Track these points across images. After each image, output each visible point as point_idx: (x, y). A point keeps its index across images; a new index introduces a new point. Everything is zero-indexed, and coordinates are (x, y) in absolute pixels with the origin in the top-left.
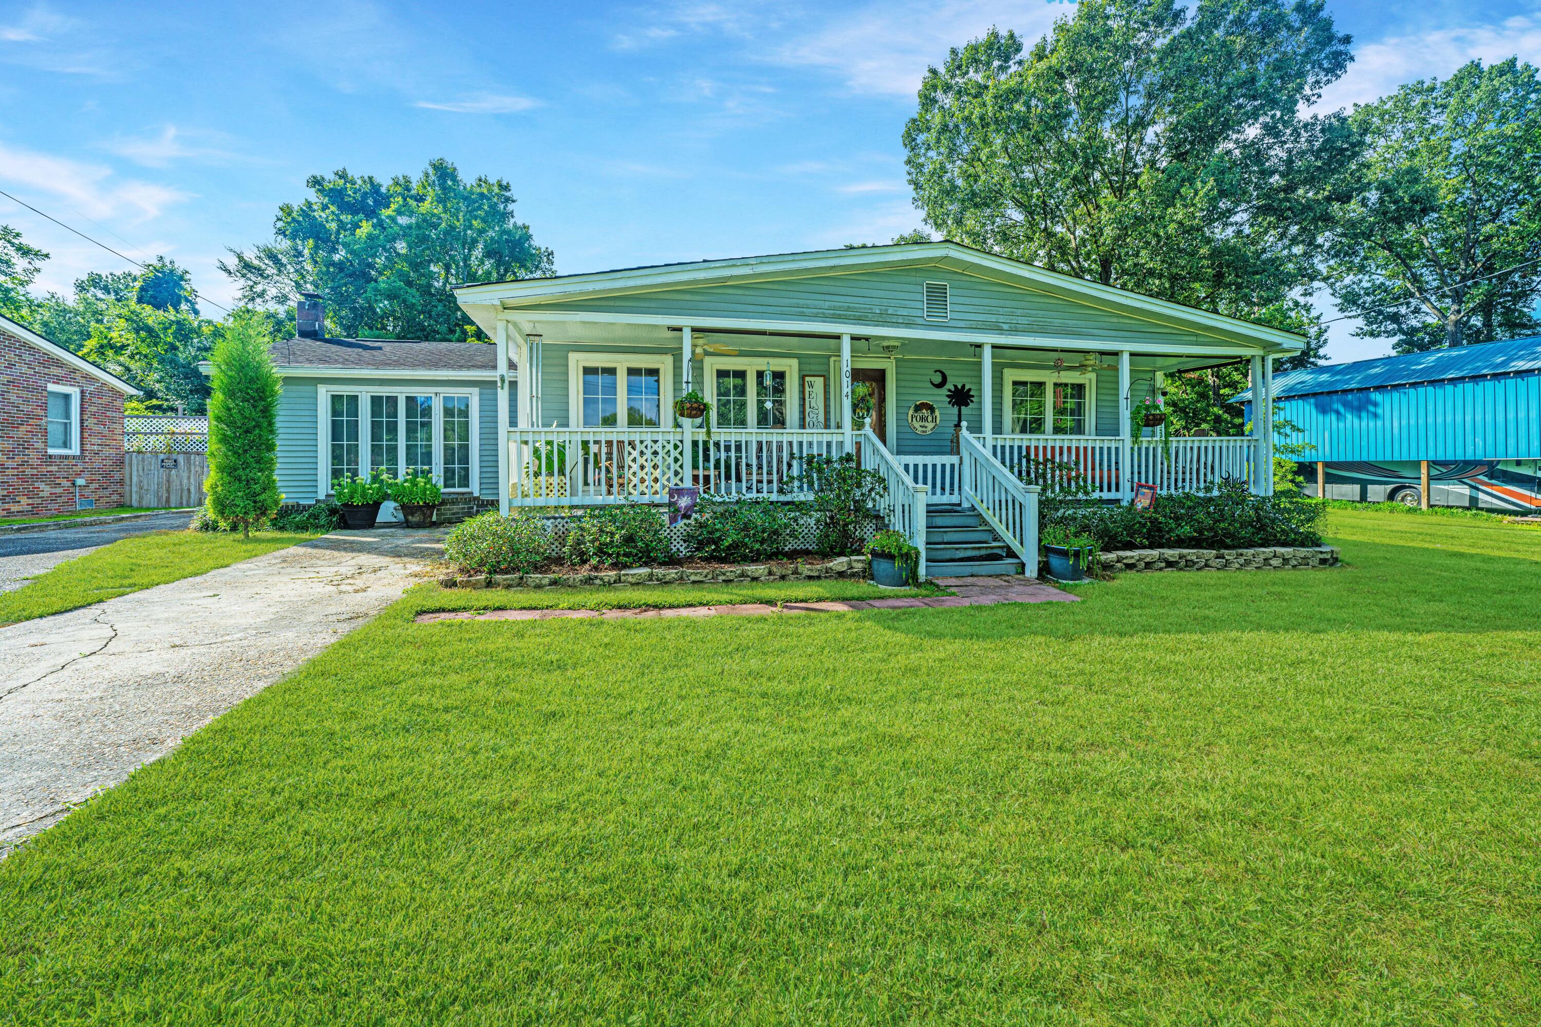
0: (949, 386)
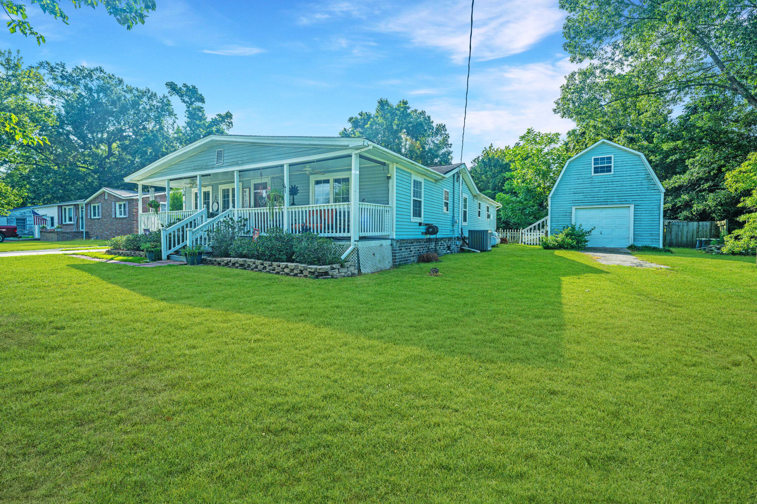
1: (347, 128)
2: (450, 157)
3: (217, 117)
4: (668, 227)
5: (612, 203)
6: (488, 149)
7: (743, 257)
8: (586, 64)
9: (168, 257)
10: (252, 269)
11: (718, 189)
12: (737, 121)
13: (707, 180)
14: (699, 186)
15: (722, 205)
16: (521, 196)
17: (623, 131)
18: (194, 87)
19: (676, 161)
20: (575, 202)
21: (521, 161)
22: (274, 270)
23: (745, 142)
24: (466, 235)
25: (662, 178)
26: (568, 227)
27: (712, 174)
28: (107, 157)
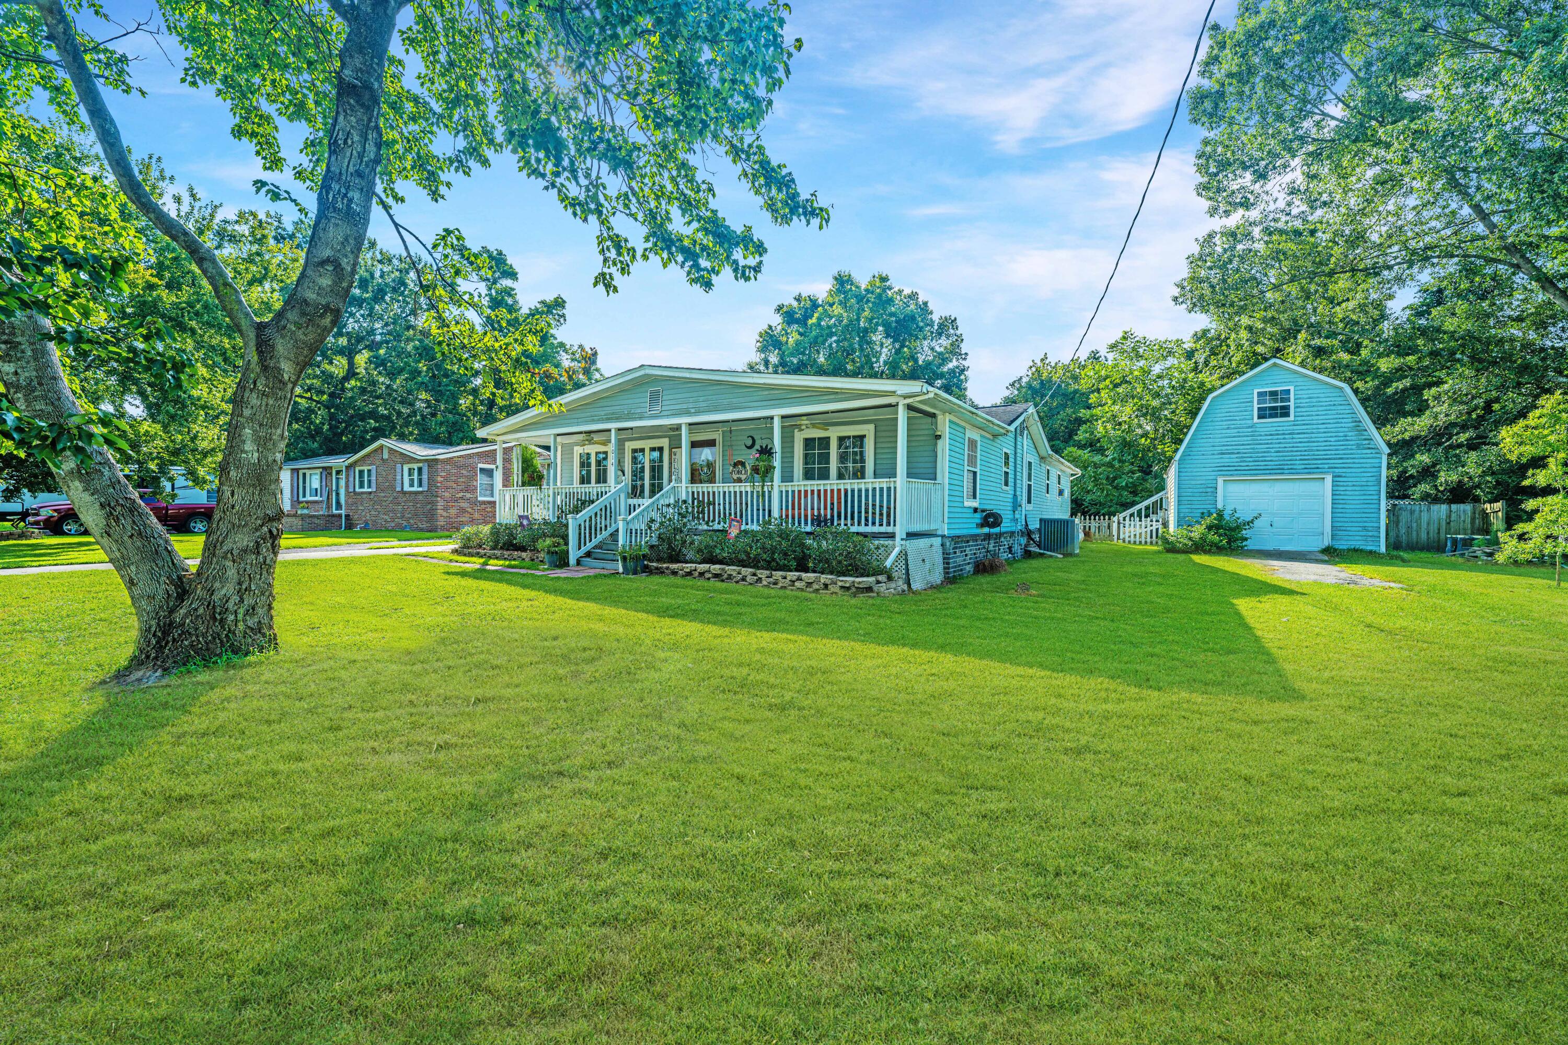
0: (757, 447)
1: (773, 325)
2: (962, 377)
3: (538, 306)
4: (1393, 512)
5: (1293, 471)
6: (1039, 364)
7: (1534, 569)
8: (1235, 219)
9: (578, 563)
10: (737, 582)
11: (1485, 444)
12: (1520, 319)
13: (1464, 427)
14: (1450, 438)
15: (1493, 473)
16: (1110, 454)
17: (1302, 336)
18: (500, 253)
19: (1404, 390)
20: (1222, 470)
21: (1111, 390)
22: (775, 584)
23: (1535, 360)
24: (1034, 525)
25: (1380, 422)
26: (1210, 514)
27: (1474, 416)
28: (346, 378)
